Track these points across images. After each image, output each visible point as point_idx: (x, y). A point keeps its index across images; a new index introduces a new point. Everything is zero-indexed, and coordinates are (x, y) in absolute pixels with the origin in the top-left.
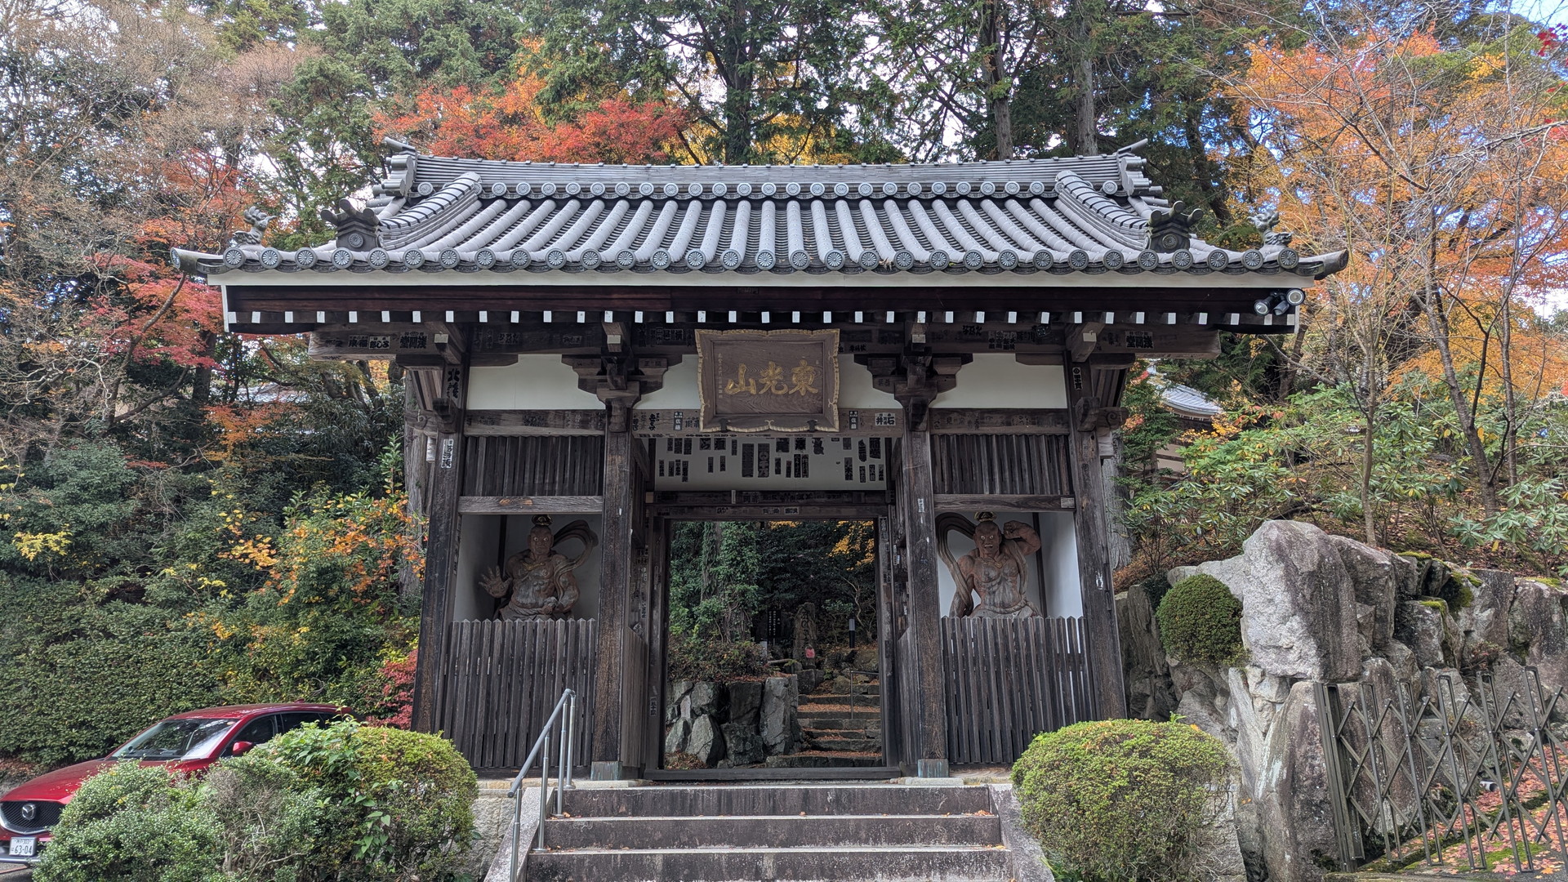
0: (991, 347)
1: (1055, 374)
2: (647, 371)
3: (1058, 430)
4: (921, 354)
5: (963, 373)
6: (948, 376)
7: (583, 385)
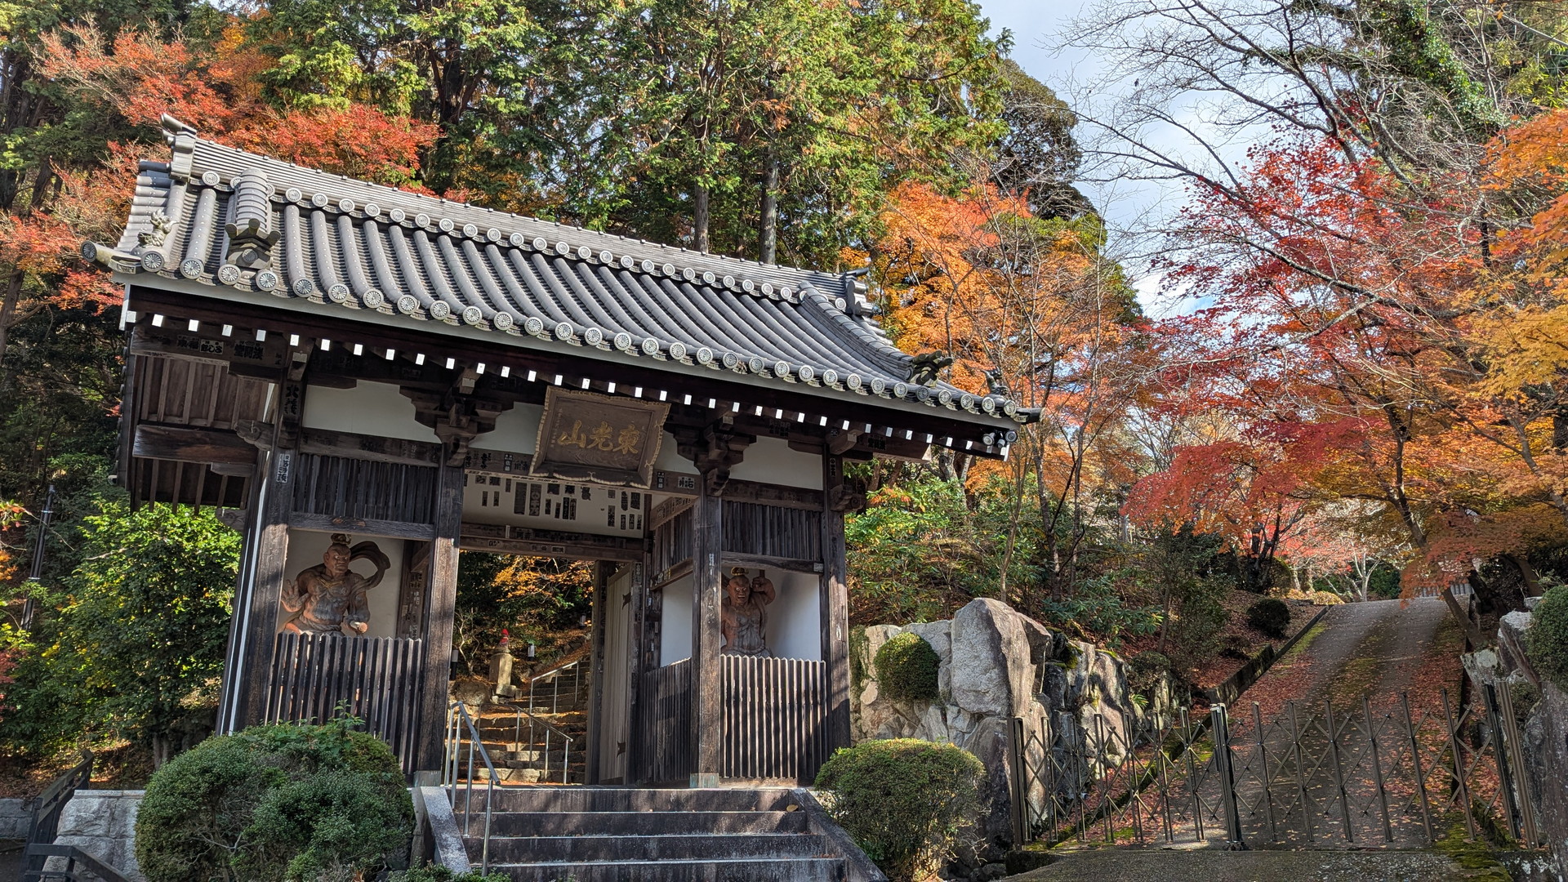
0: (771, 432)
1: (817, 459)
2: (481, 412)
3: (815, 507)
4: (725, 432)
5: (749, 451)
6: (737, 452)
7: (420, 417)
